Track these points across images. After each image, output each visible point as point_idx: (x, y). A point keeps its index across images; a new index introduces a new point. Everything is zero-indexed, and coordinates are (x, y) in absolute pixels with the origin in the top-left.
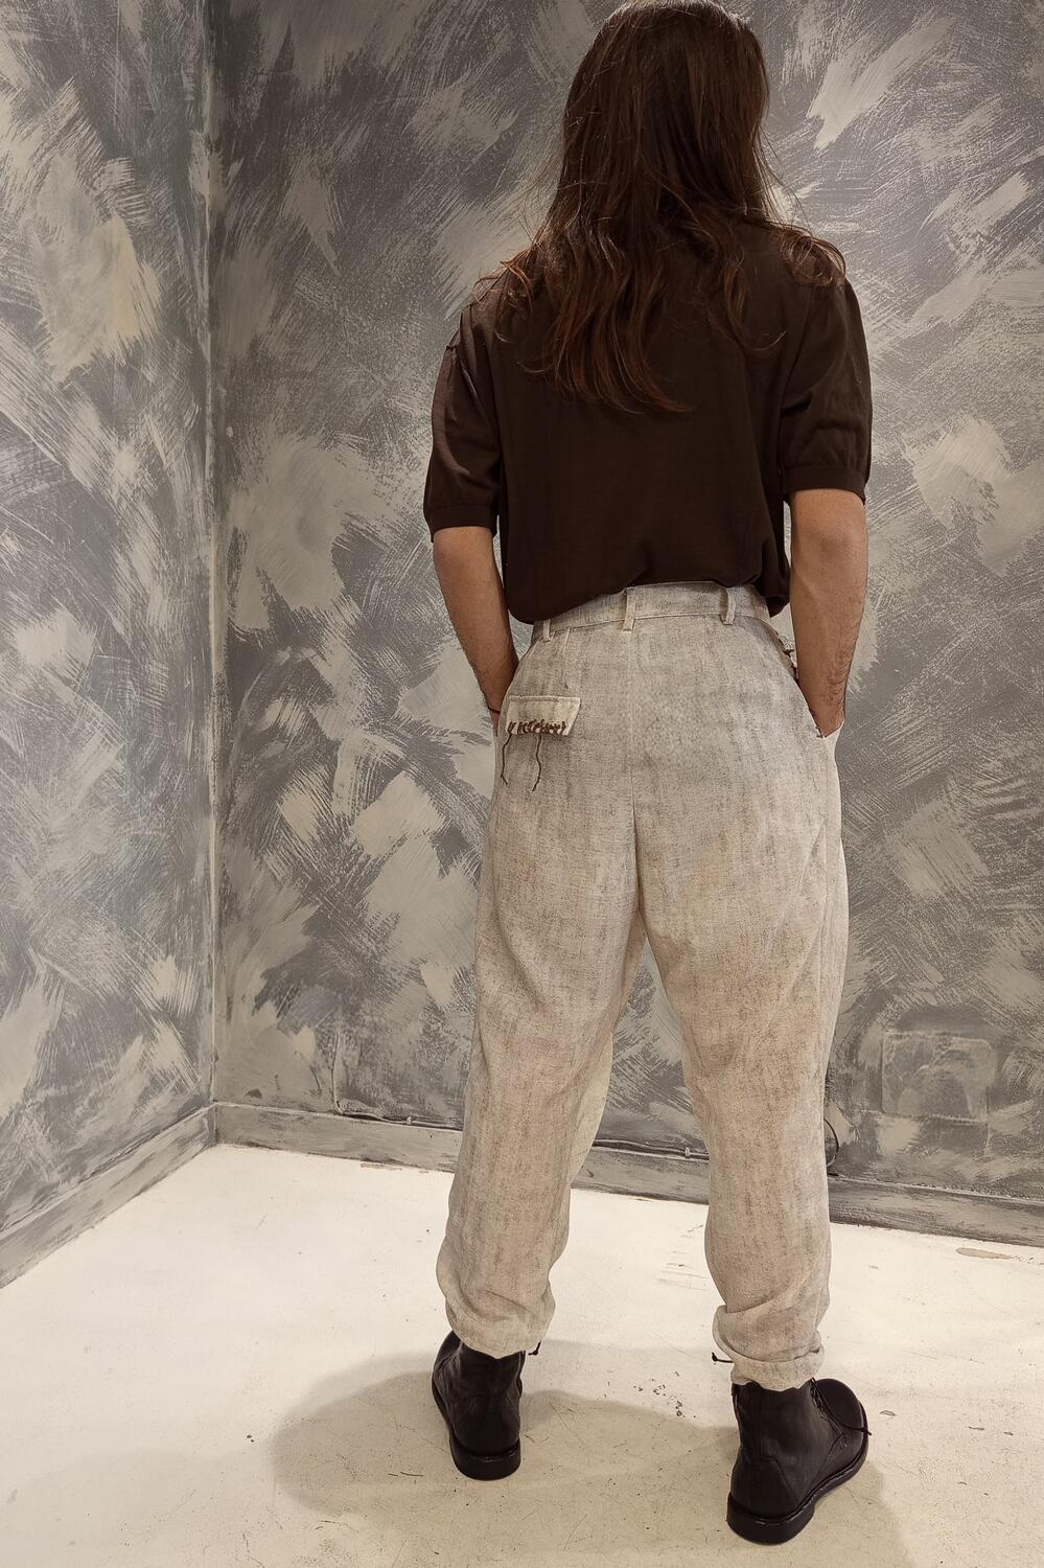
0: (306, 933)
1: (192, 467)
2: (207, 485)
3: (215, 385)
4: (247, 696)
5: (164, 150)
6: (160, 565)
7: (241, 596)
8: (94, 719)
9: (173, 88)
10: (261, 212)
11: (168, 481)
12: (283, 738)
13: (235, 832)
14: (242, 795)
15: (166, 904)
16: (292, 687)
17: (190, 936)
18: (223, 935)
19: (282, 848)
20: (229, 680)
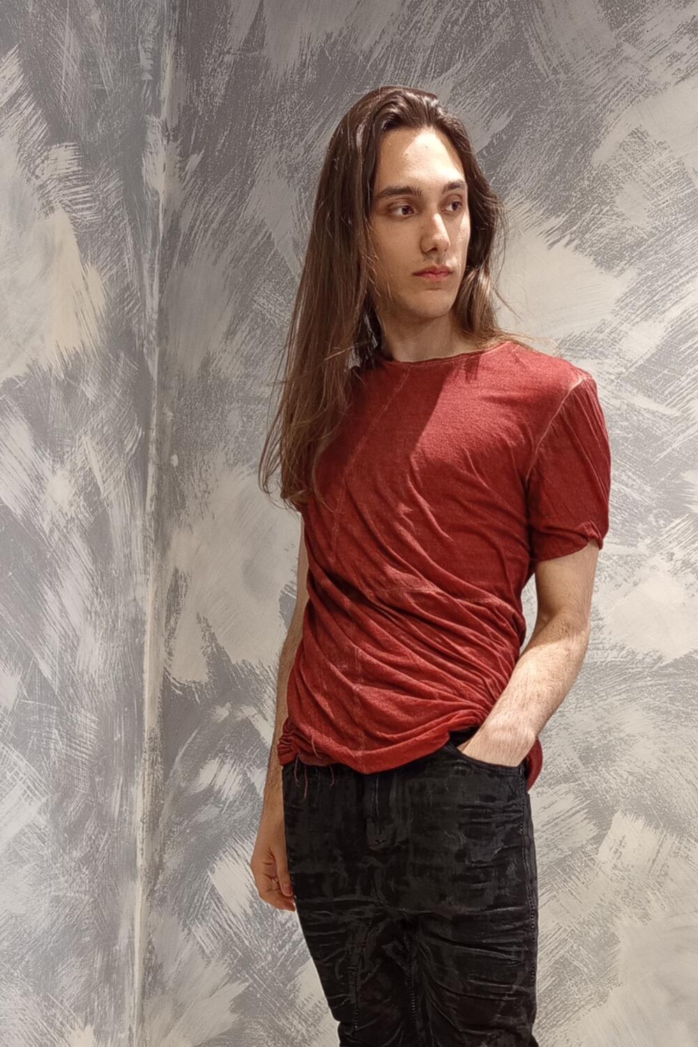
0: (233, 1011)
1: (132, 498)
2: (147, 518)
3: (160, 407)
4: (180, 754)
5: (116, 136)
6: (92, 603)
7: (179, 644)
8: (16, 769)
9: (129, 65)
10: (221, 213)
11: (105, 513)
12: (217, 801)
13: (163, 900)
14: (172, 862)
15: (87, 972)
16: (230, 748)
17: (110, 1006)
18: (145, 1007)
19: (212, 920)
20: (162, 736)
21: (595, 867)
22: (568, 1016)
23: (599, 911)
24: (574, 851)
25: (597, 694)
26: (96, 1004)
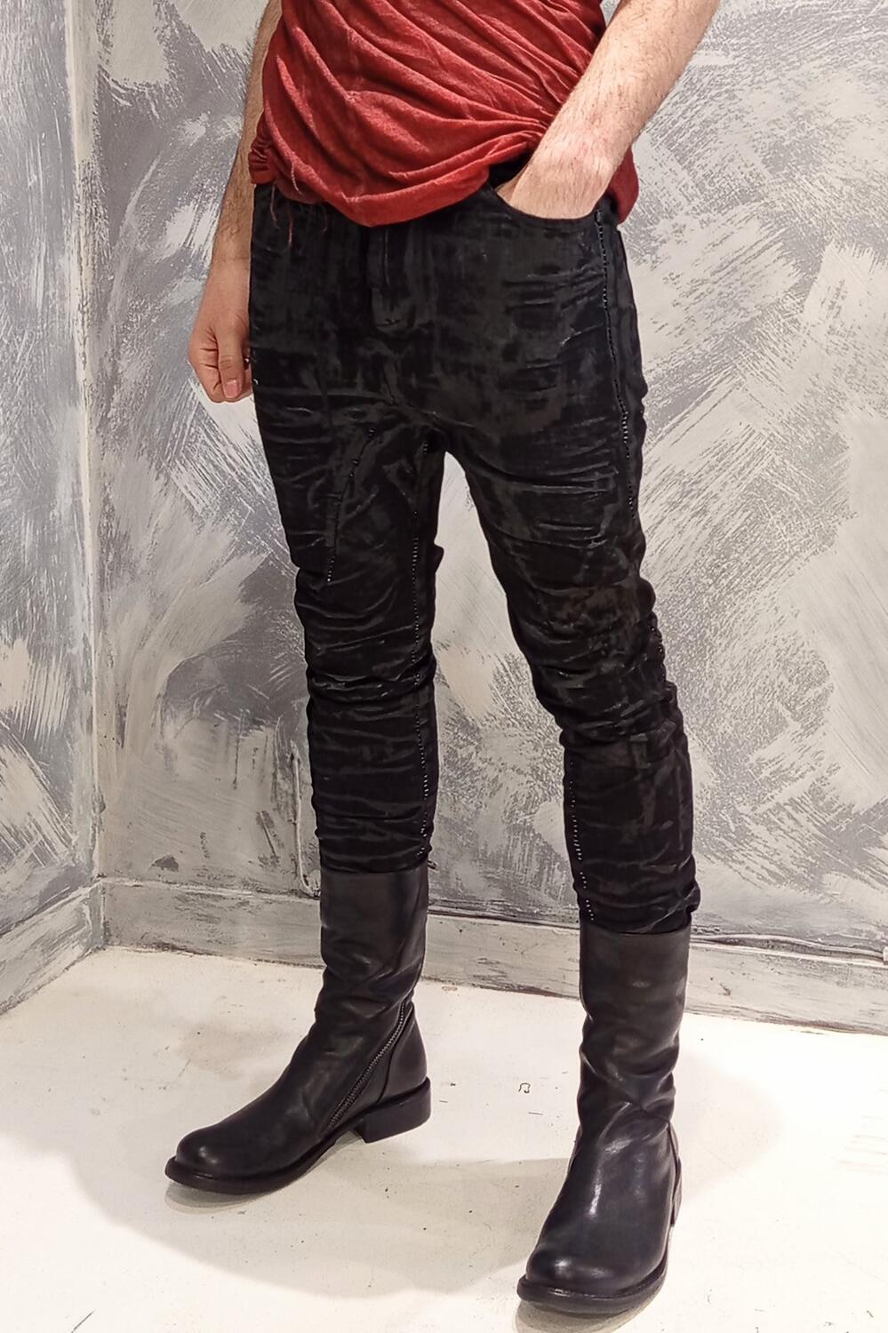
0: (245, 600)
4: (134, 200)
7: (120, 26)
13: (122, 432)
14: (132, 370)
16: (211, 185)
17: (51, 606)
18: (106, 605)
19: (201, 458)
20: (102, 173)
21: (800, 333)
22: (774, 571)
23: (811, 401)
24: (765, 310)
25: (783, 59)
26: (28, 605)
